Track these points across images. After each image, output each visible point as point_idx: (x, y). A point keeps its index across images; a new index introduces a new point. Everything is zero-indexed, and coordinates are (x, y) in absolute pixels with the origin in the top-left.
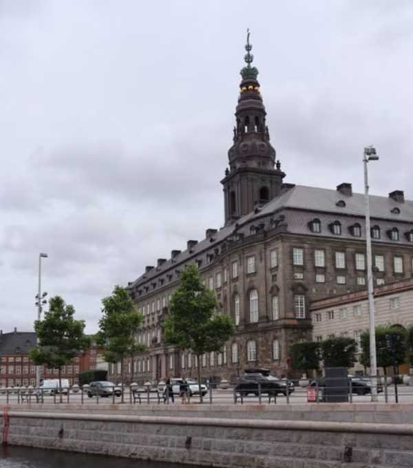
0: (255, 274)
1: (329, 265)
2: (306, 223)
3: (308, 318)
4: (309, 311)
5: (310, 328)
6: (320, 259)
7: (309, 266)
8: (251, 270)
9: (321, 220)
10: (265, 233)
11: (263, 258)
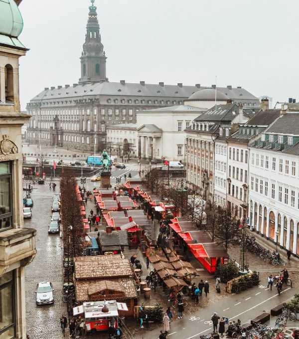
0: (89, 115)
1: (113, 114)
2: (106, 99)
3: (106, 132)
4: (106, 129)
5: (106, 134)
6: (110, 112)
7: (106, 115)
8: (88, 114)
9: (111, 99)
10: (93, 102)
11: (92, 111)
